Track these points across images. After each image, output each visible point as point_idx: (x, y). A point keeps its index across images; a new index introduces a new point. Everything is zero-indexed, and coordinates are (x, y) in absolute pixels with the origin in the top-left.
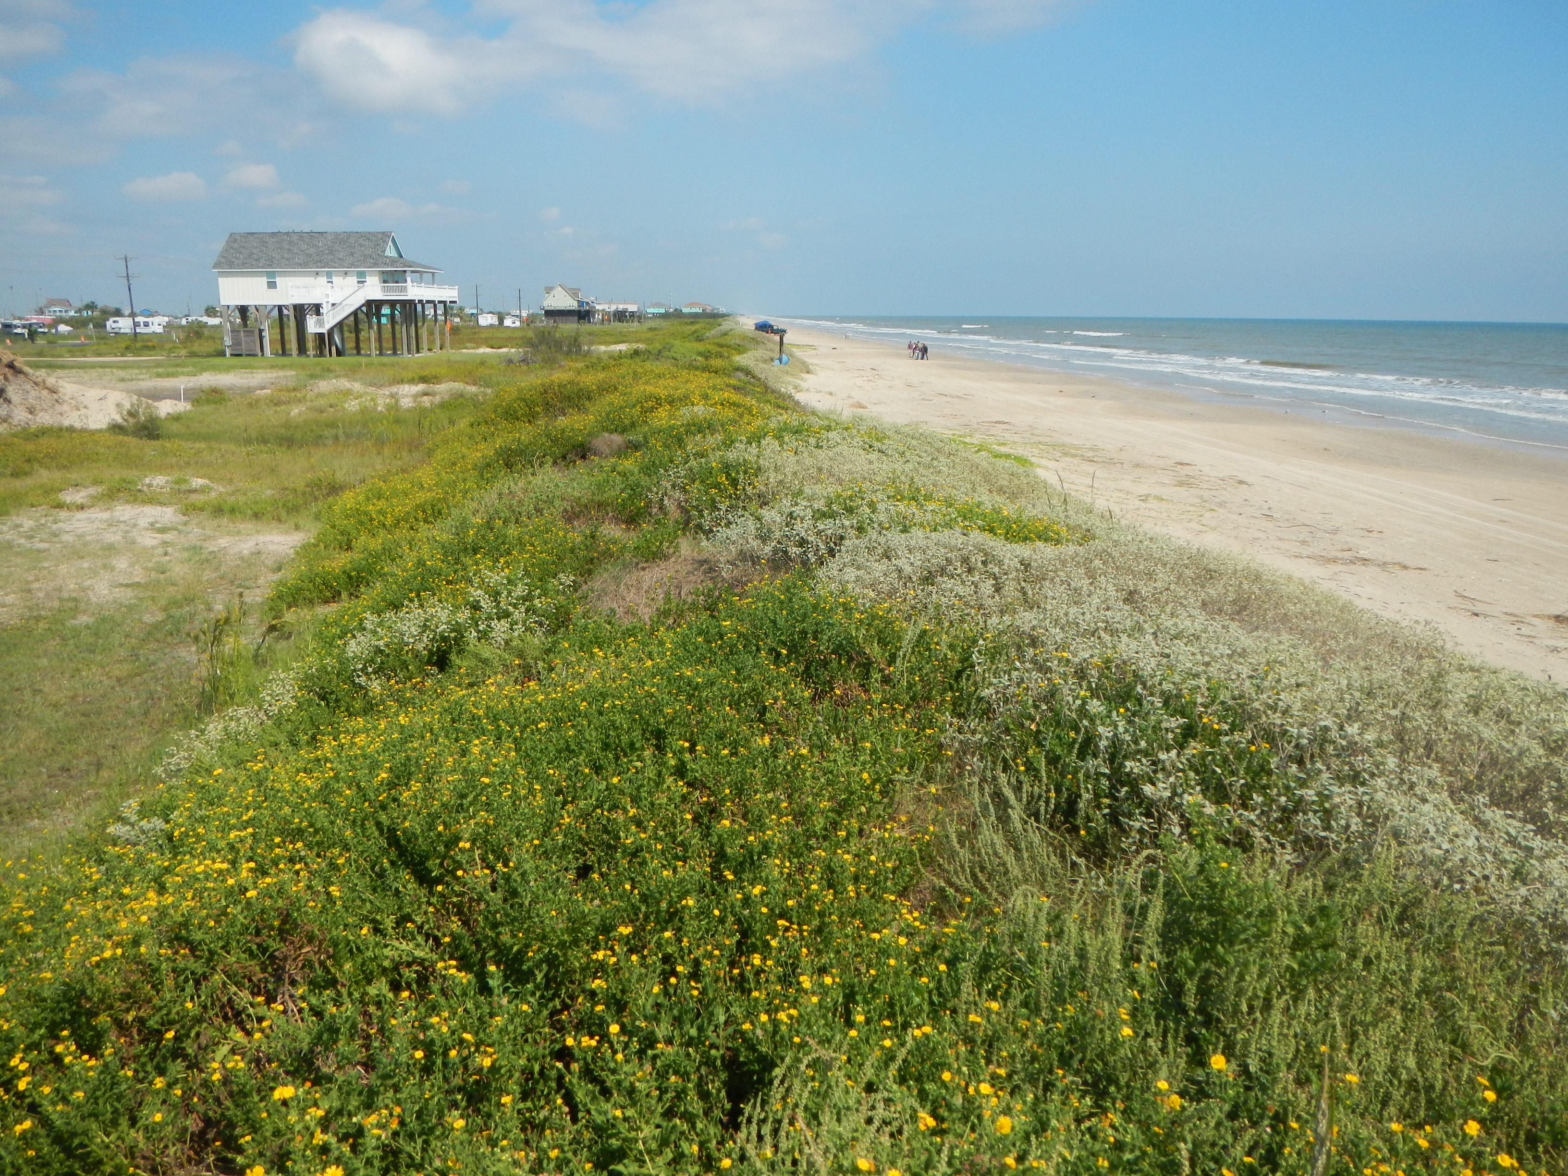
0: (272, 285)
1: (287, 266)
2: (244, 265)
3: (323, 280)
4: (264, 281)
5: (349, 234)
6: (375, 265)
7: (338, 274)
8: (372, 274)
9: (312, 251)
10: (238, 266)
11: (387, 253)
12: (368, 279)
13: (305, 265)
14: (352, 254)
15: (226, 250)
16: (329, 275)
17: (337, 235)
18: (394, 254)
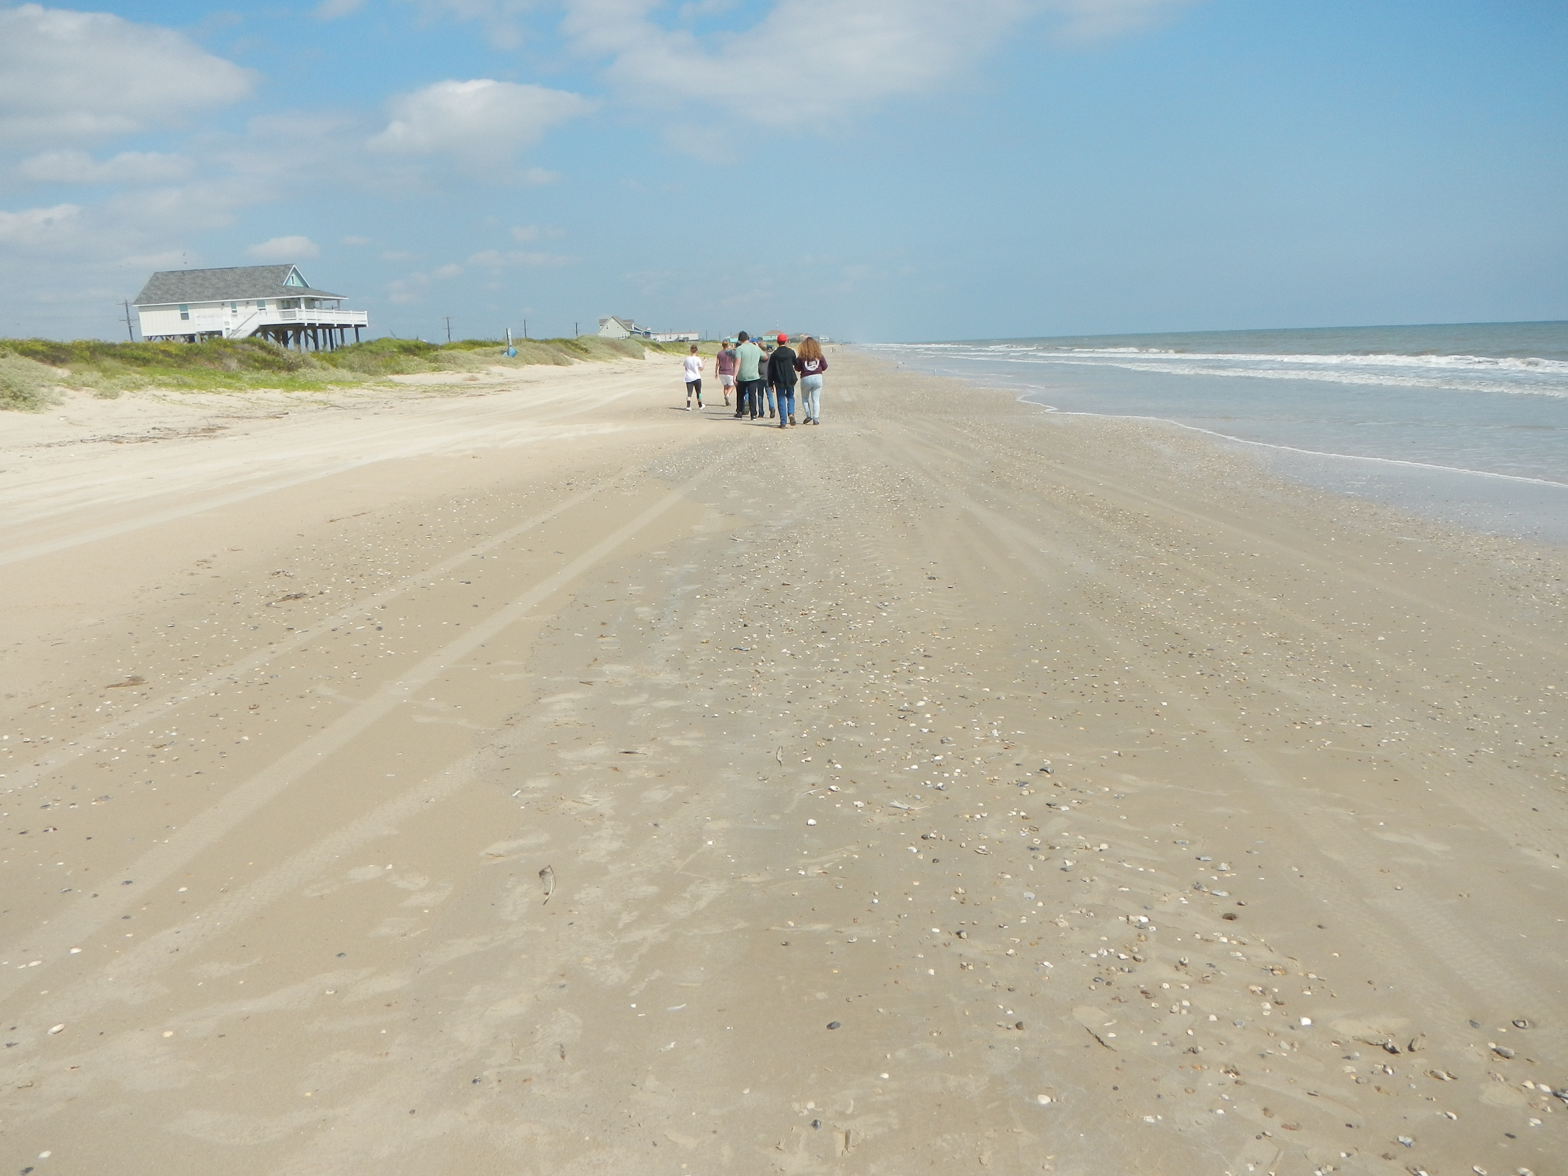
0: (185, 316)
1: (197, 299)
2: (161, 300)
3: (228, 310)
4: (177, 313)
5: (255, 268)
6: (273, 294)
7: (241, 304)
8: (270, 302)
9: (221, 284)
10: (156, 301)
11: (290, 283)
12: (267, 307)
13: (213, 297)
14: (255, 286)
15: (148, 288)
16: (233, 305)
17: (245, 269)
18: (297, 283)
